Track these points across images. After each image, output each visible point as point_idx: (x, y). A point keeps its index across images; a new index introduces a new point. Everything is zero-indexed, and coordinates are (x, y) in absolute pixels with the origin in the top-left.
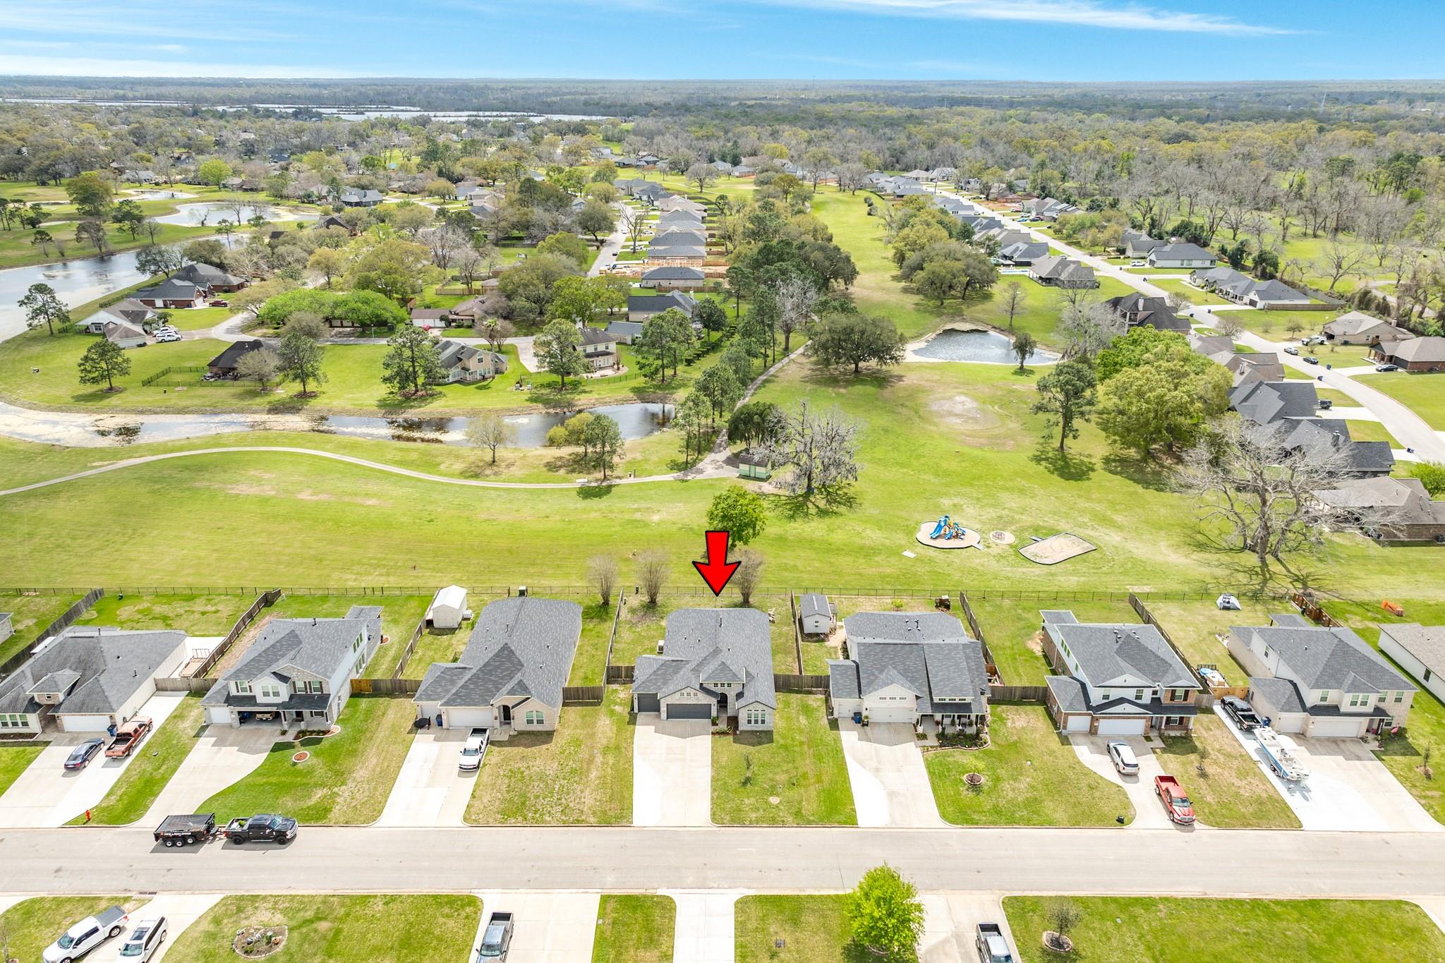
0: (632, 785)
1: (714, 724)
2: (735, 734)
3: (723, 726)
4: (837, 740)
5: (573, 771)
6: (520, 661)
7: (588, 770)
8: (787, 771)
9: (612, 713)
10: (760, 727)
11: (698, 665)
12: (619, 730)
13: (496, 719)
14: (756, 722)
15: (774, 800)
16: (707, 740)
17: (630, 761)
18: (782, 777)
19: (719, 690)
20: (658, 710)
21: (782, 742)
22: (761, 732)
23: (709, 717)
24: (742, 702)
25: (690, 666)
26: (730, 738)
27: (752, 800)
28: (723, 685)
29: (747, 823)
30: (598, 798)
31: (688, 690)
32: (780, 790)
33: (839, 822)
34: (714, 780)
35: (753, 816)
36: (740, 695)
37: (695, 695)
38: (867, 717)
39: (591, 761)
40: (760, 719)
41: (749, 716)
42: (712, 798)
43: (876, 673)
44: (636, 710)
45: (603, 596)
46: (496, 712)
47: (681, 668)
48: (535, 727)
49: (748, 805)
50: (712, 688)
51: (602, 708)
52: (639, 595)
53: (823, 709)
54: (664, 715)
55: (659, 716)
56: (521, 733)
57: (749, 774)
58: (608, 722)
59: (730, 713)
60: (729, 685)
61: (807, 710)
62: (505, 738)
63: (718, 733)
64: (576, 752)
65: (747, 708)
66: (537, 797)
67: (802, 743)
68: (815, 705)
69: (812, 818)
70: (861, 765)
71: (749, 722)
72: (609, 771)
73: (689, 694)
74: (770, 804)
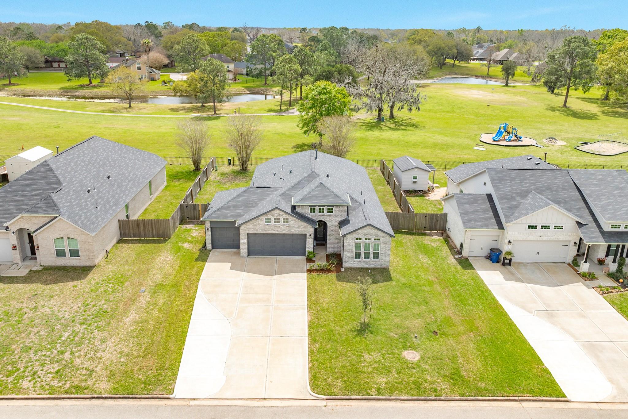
0: (185, 334)
1: (310, 260)
2: (338, 271)
3: (322, 262)
4: (478, 280)
5: (101, 314)
6: (58, 180)
7: (125, 312)
8: (420, 315)
9: (179, 249)
10: (372, 263)
11: (289, 190)
12: (182, 267)
13: (14, 248)
14: (367, 256)
15: (412, 356)
16: (303, 277)
17: (189, 303)
18: (416, 323)
19: (317, 216)
20: (238, 247)
21: (404, 280)
22: (373, 269)
23: (304, 254)
24: (346, 229)
25: (280, 192)
26: (333, 276)
27: (376, 356)
28: (321, 210)
29: (374, 392)
30: (127, 350)
31: (276, 213)
32: (417, 341)
33: (532, 392)
34: (312, 326)
35: (382, 380)
36: (343, 223)
37: (286, 221)
38: (509, 253)
39: (133, 300)
40: (371, 252)
41: (358, 246)
42: (311, 353)
43: (518, 198)
44: (209, 246)
45: (194, 163)
46: (13, 240)
47: (268, 195)
48: (68, 261)
49: (370, 364)
50: (307, 212)
51: (168, 245)
52: (231, 166)
53: (446, 248)
54: (244, 249)
55: (239, 253)
56: (47, 269)
57: (364, 319)
58: (170, 258)
59: (331, 248)
60: (330, 210)
61: (425, 250)
62: (24, 273)
63: (316, 270)
64: (114, 290)
65: (356, 235)
66: (26, 349)
67: (431, 283)
68: (435, 246)
69: (482, 385)
70: (524, 308)
71: (357, 256)
72: (155, 313)
73: (277, 220)
74: (406, 362)
